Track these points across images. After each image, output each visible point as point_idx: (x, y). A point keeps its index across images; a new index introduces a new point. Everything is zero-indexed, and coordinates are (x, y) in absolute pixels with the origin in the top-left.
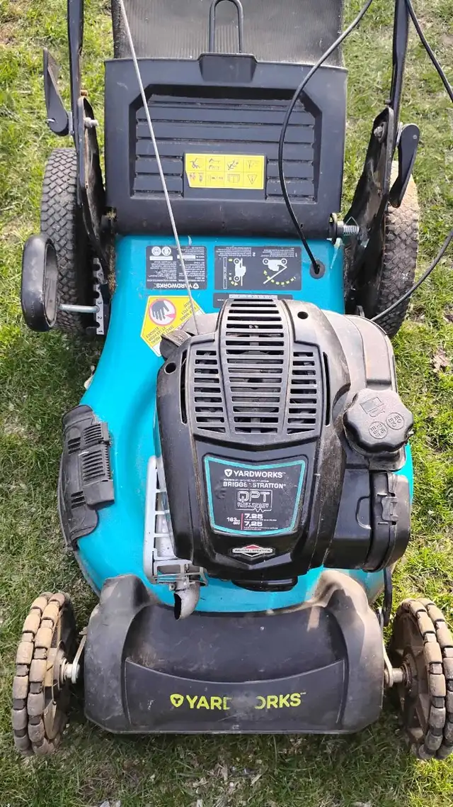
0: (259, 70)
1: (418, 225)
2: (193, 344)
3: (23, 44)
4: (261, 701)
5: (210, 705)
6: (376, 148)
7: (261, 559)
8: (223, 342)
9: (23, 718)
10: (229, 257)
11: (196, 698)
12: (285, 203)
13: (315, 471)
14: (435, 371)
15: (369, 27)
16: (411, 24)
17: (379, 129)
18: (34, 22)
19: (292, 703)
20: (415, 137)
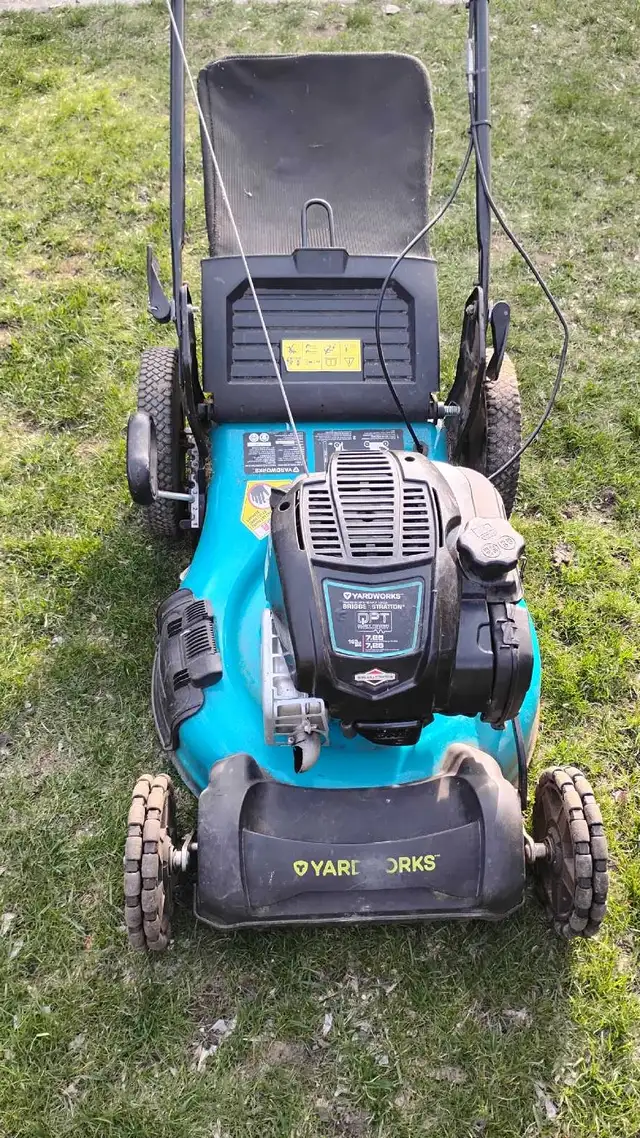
0: (350, 263)
1: (518, 400)
2: (306, 485)
3: (92, 275)
4: (392, 863)
5: (337, 871)
6: (469, 325)
7: (383, 688)
8: (335, 482)
9: (137, 882)
10: (328, 442)
11: (322, 863)
12: (386, 383)
13: (432, 587)
14: (556, 565)
15: (456, 248)
16: (492, 213)
17: (471, 307)
18: (102, 256)
19: (426, 867)
20: (506, 313)
